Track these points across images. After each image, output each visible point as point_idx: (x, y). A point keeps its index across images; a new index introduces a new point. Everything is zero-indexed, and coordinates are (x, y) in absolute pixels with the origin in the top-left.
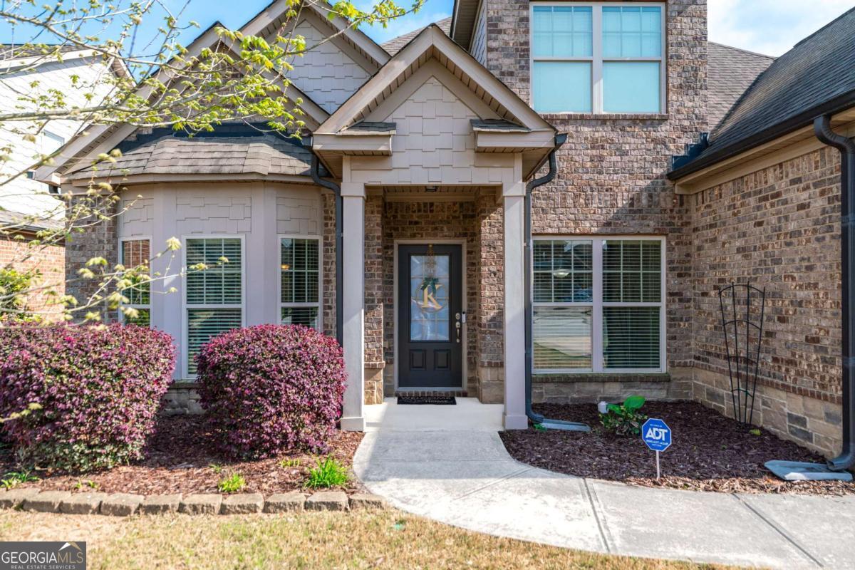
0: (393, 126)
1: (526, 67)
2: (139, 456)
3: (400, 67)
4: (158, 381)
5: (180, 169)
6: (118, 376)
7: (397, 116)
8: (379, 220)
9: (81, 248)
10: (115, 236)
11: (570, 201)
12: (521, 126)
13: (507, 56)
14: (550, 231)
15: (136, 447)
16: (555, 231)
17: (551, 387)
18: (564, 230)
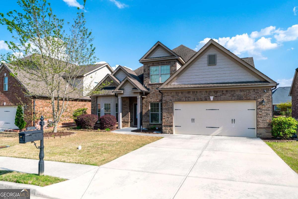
0: (124, 89)
1: (149, 76)
2: (93, 128)
3: (123, 82)
4: (95, 120)
5: (103, 94)
6: (90, 119)
7: (124, 88)
8: (129, 100)
9: (93, 105)
10: (97, 103)
11: (155, 97)
12: (137, 89)
13: (146, 75)
14: (152, 101)
15: (93, 127)
16: (153, 101)
17: (152, 125)
18: (154, 101)
